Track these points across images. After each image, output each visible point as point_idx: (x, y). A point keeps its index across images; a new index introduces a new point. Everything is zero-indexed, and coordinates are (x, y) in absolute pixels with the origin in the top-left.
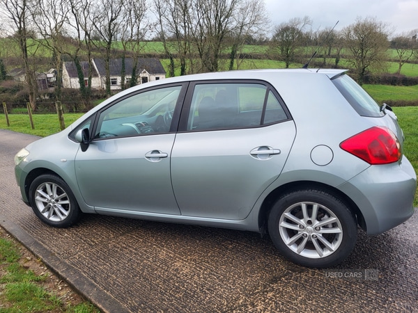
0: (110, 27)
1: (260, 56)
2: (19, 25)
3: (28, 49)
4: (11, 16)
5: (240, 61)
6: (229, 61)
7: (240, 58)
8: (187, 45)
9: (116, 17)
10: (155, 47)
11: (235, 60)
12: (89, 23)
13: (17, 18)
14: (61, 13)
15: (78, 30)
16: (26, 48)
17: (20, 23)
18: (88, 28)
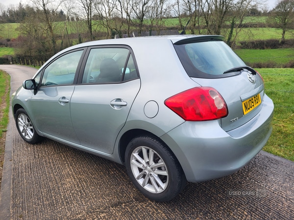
0: (143, 9)
1: (256, 25)
2: (87, 11)
3: (92, 27)
4: (83, 6)
5: (239, 29)
6: (230, 30)
7: (239, 27)
8: (196, 19)
9: (147, 3)
10: (172, 22)
11: (234, 29)
12: (130, 8)
13: (86, 7)
14: (112, 3)
15: (122, 13)
16: (91, 26)
17: (88, 10)
18: (129, 11)
